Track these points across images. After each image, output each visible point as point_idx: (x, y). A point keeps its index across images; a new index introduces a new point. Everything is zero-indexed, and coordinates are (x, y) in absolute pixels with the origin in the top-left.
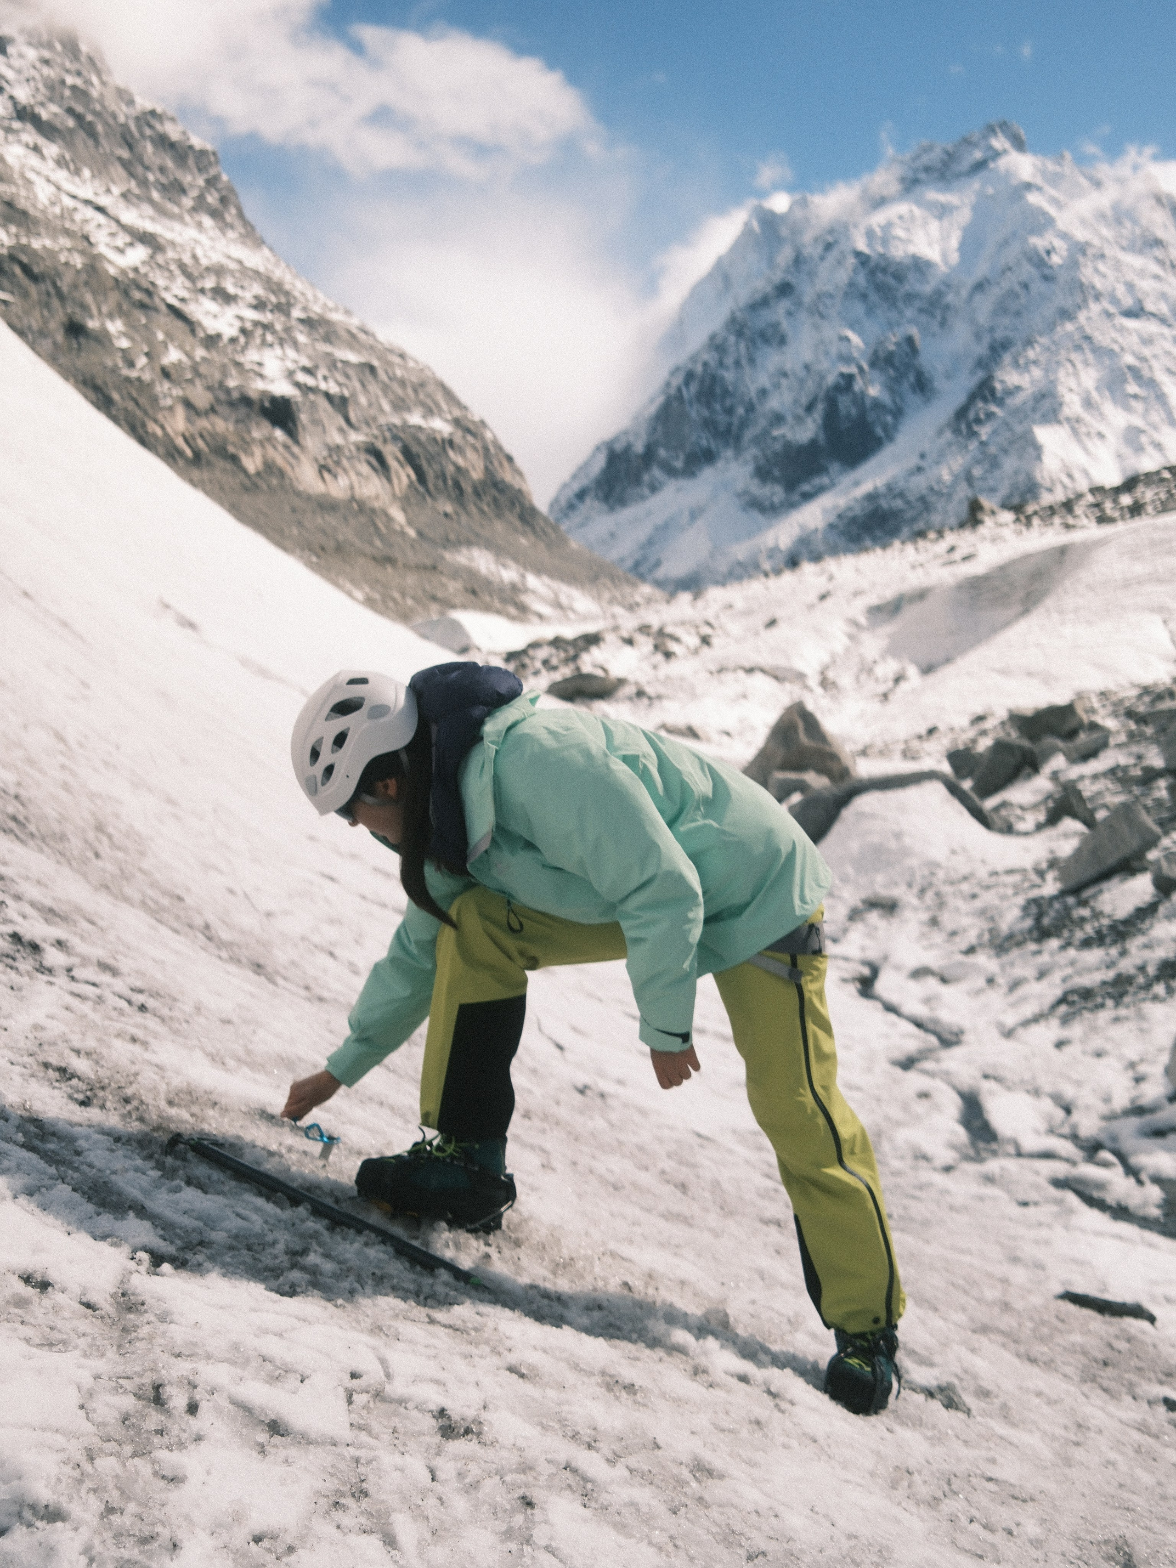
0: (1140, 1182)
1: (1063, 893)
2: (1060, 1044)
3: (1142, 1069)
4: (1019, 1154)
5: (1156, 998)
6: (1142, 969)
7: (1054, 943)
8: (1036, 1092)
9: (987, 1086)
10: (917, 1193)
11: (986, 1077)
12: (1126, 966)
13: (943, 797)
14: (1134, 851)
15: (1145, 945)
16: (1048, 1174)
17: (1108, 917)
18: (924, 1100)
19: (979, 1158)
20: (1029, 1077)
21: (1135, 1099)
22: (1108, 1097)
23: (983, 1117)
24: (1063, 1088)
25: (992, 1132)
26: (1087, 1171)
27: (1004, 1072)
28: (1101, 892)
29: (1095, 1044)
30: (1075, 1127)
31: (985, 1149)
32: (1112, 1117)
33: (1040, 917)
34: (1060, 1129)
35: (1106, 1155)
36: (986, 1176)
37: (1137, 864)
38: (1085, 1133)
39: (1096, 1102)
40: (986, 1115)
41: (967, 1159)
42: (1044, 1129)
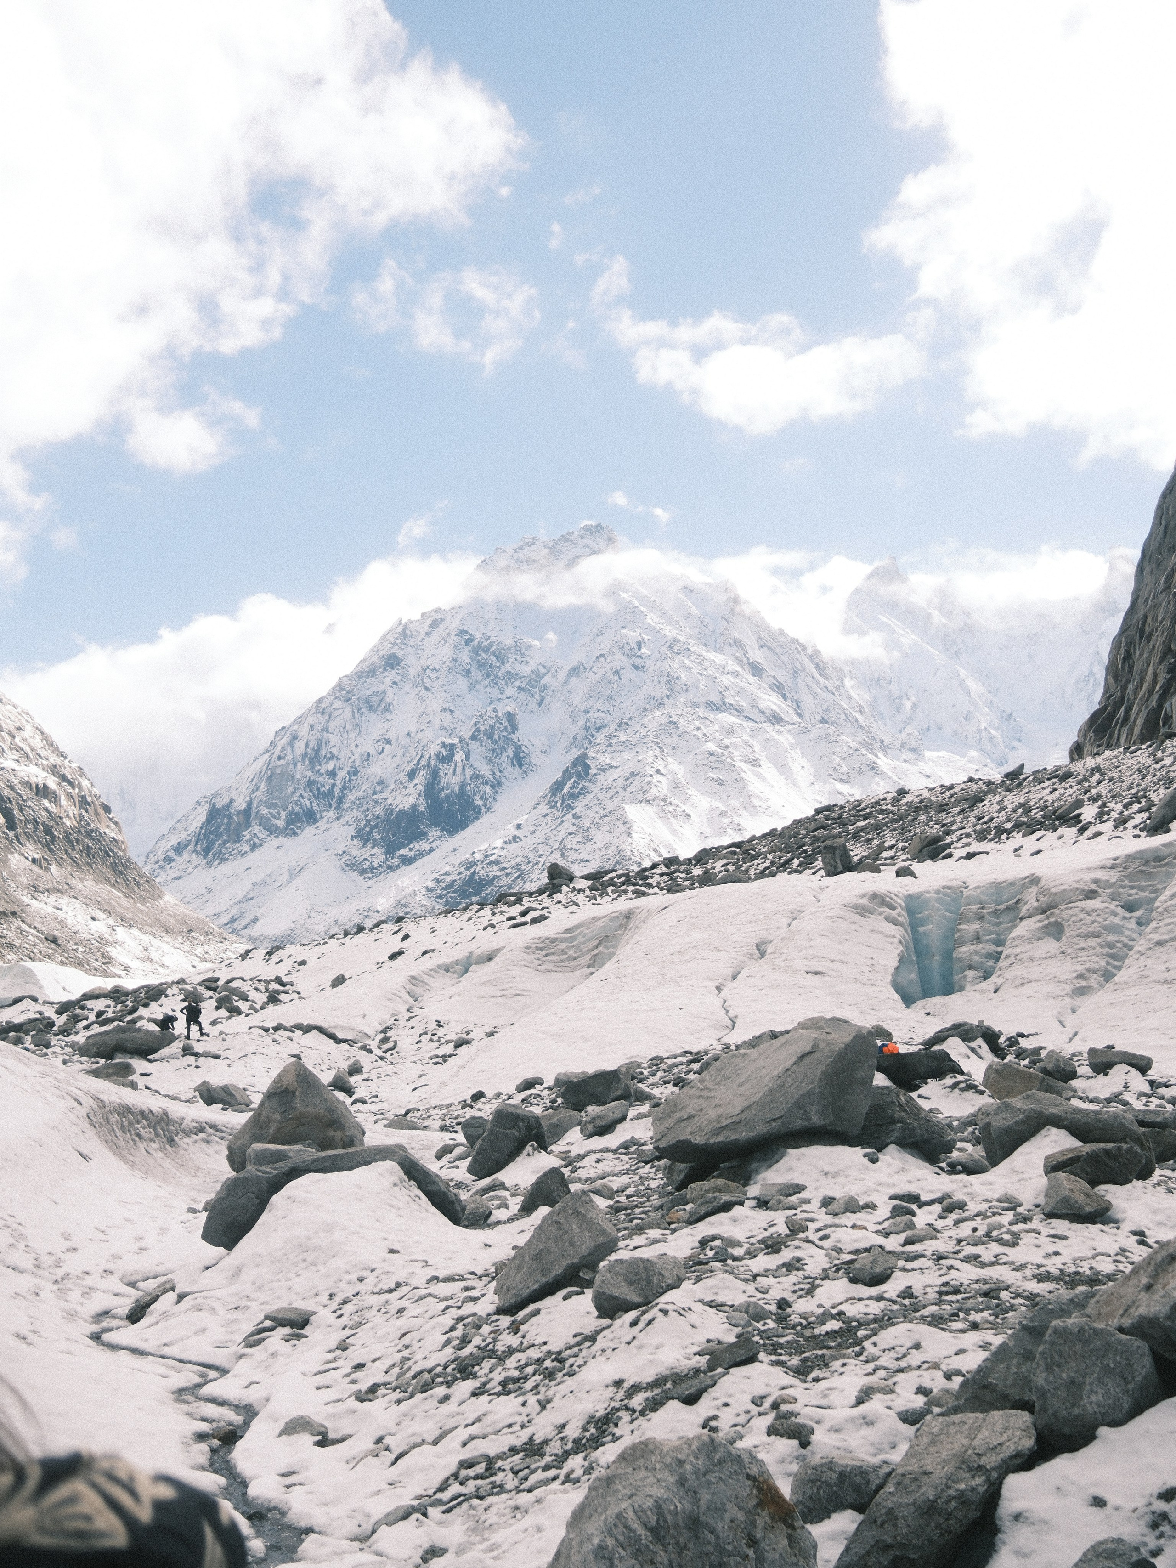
2: (430, 1554)
5: (567, 1479)
6: (561, 1430)
7: (466, 1388)
12: (543, 1425)
13: (397, 1180)
14: (584, 1257)
15: (571, 1395)
17: (538, 1347)
28: (537, 1313)
29: (472, 1559)
33: (462, 1345)
37: (587, 1275)
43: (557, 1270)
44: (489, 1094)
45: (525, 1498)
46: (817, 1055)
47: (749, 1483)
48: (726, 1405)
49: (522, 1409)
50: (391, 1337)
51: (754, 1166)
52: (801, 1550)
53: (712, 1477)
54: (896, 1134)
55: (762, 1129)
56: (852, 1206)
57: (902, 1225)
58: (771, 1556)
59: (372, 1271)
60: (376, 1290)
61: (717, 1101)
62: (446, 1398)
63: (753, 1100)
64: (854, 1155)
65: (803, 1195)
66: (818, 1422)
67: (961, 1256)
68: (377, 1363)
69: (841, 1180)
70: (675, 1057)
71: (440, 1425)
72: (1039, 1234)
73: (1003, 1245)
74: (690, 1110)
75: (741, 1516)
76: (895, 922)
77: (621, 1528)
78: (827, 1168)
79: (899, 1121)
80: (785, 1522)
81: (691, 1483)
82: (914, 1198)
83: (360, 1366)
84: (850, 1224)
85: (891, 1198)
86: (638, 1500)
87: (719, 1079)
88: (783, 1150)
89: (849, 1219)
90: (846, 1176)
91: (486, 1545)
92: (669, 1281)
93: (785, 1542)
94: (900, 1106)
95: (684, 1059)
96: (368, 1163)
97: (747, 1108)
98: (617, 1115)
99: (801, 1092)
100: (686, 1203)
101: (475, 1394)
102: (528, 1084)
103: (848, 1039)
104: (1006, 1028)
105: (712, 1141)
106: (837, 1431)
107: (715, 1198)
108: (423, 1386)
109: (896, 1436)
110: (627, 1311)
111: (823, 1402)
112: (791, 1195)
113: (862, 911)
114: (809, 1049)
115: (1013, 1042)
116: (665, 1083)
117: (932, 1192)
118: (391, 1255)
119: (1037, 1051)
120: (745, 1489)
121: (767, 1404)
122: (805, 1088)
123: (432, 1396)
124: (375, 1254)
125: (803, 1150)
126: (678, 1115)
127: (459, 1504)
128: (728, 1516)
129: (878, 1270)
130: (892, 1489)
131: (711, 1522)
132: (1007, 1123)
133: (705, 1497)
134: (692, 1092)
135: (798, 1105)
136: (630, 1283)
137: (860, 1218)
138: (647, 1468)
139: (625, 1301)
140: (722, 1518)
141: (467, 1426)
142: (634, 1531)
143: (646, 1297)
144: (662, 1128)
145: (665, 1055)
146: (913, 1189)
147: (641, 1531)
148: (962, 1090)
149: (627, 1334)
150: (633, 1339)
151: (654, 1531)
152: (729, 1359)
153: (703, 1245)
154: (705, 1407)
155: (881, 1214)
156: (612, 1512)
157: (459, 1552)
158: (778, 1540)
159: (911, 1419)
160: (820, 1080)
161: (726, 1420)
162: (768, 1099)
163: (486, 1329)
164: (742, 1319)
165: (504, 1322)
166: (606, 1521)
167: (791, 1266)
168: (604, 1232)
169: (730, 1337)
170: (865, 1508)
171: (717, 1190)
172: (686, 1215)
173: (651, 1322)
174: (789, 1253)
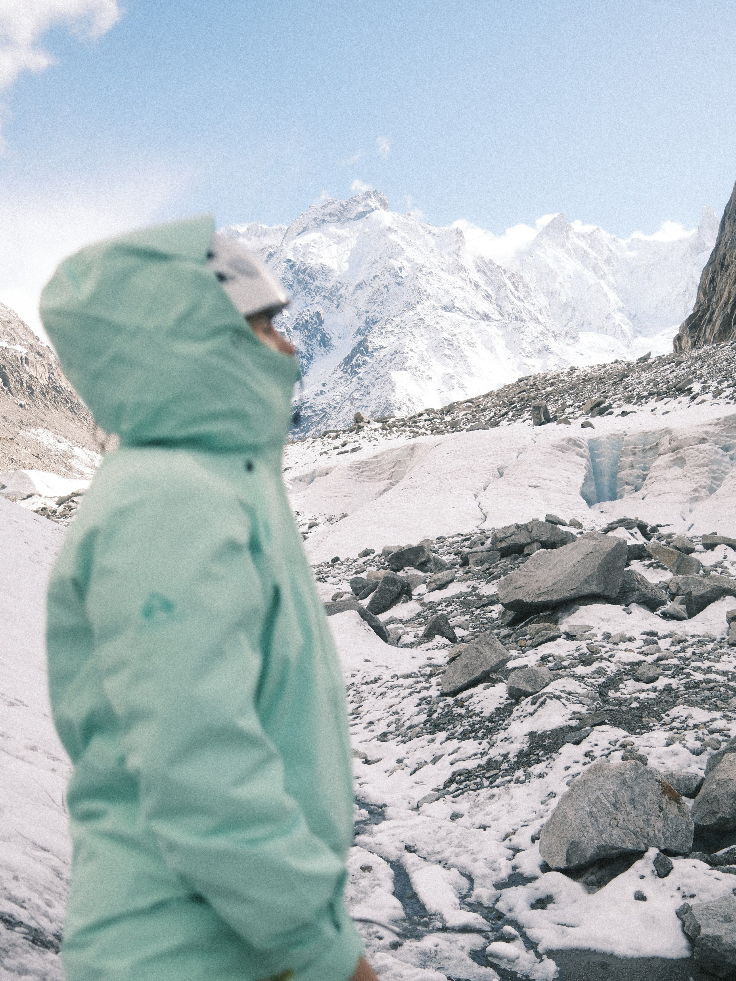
0: (538, 955)
1: (443, 695)
2: (455, 816)
3: (516, 840)
4: (445, 929)
5: (517, 781)
6: (505, 756)
7: (442, 735)
8: (447, 866)
9: (410, 859)
11: (409, 849)
12: (495, 753)
13: (358, 620)
14: (492, 667)
15: (506, 739)
16: (468, 948)
17: (477, 715)
18: (367, 874)
19: (416, 933)
20: (437, 848)
21: (515, 868)
22: (495, 865)
23: (412, 890)
24: (464, 860)
25: (422, 906)
26: (498, 947)
27: (420, 845)
28: (472, 696)
29: (479, 819)
30: (478, 897)
31: (419, 924)
32: (500, 886)
33: (431, 713)
34: (469, 900)
35: (509, 929)
36: (424, 953)
37: (494, 676)
38: (486, 902)
39: (487, 871)
40: (414, 887)
41: (406, 935)
42: (458, 901)
43: (477, 674)
44: (342, 559)
45: (495, 791)
46: (596, 554)
47: (657, 783)
48: (596, 745)
49: (479, 746)
50: (384, 708)
51: (560, 614)
52: (684, 813)
53: (640, 781)
54: (636, 597)
55: (566, 594)
56: (624, 639)
57: (654, 650)
58: (670, 816)
59: (358, 671)
60: (364, 682)
61: (537, 578)
62: (432, 741)
63: (559, 578)
64: (615, 610)
65: (593, 632)
66: (648, 754)
67: (690, 667)
68: (381, 722)
69: (611, 623)
70: (453, 537)
71: (433, 753)
72: (729, 655)
73: (710, 661)
74: (520, 583)
75: (655, 798)
76: (582, 456)
77: (599, 804)
78: (603, 617)
79: (638, 590)
80: (676, 801)
81: (629, 782)
82: (655, 634)
83: (371, 723)
84: (624, 649)
85: (642, 634)
86: (604, 791)
87: (537, 565)
88: (576, 606)
89: (622, 646)
90: (615, 622)
91: (484, 812)
92: (547, 681)
93: (677, 810)
94: (638, 581)
95: (460, 539)
96: (341, 611)
97: (556, 583)
98: (449, 578)
99: (587, 575)
100: (526, 635)
101: (448, 739)
102: (366, 553)
103: (612, 545)
104: (650, 521)
105: (536, 601)
106: (659, 758)
107: (547, 633)
108: (417, 734)
109: (690, 760)
110: (527, 697)
111: (648, 744)
112: (586, 632)
113: (563, 449)
114: (591, 550)
115: (654, 529)
116: (449, 553)
117: (663, 630)
118: (366, 663)
119: (670, 536)
120: (656, 786)
121: (618, 744)
122: (590, 573)
123: (424, 739)
124: (358, 663)
125: (589, 606)
126: (514, 585)
127: (461, 794)
128: (649, 798)
129: (651, 675)
130: (715, 787)
131: (641, 801)
132: (700, 593)
133: (637, 790)
134: (521, 572)
135: (585, 582)
136: (527, 682)
137: (628, 645)
138: (603, 777)
139: (525, 691)
140: (646, 798)
141: (449, 755)
142: (605, 805)
143: (535, 689)
144: (504, 592)
145: (446, 536)
146: (653, 629)
147: (608, 805)
148: (654, 568)
149: (531, 709)
150: (535, 711)
151: (614, 805)
152: (591, 722)
153: (544, 659)
154: (585, 746)
155: (639, 643)
156: (592, 797)
157: (471, 816)
158: (673, 809)
159: (697, 753)
160: (598, 568)
161: (597, 752)
162: (568, 578)
163: (442, 704)
164: (588, 701)
165: (450, 700)
166: (589, 800)
167: (600, 672)
168: (503, 654)
169: (584, 710)
170: (692, 795)
171: (546, 629)
172: (529, 642)
173: (543, 703)
174: (596, 665)
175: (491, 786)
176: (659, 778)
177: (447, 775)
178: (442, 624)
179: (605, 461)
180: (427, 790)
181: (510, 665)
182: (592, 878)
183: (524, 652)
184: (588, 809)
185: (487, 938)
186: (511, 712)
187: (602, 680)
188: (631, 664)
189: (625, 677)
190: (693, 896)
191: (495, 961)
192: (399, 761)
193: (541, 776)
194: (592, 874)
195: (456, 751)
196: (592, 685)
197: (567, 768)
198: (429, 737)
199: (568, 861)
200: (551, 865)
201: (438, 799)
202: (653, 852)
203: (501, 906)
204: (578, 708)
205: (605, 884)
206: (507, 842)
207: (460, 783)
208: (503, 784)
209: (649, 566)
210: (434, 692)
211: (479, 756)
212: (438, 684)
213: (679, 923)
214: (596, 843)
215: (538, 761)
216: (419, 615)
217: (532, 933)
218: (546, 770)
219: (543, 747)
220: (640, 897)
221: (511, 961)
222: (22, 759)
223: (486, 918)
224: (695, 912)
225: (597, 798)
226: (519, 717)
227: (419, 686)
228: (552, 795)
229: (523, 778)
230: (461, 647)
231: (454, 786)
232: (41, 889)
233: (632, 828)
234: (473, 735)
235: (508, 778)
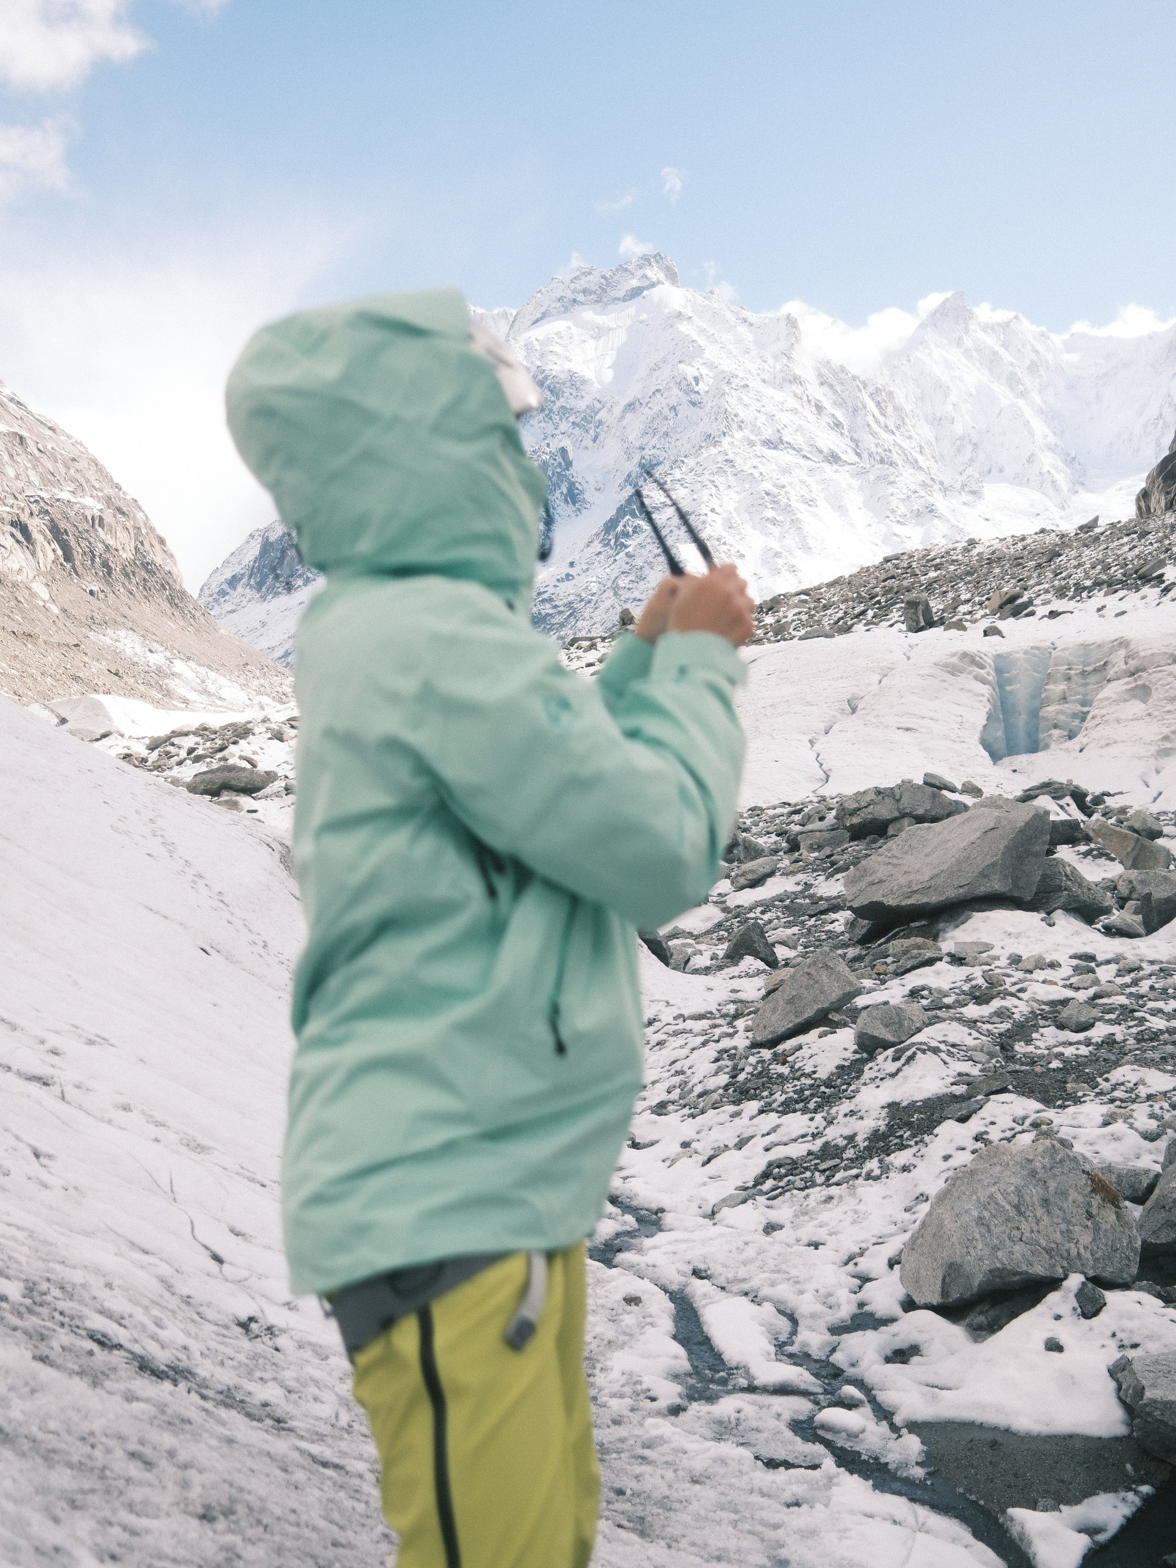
0: (894, 1428)
1: (755, 1045)
2: (771, 1228)
3: (865, 1264)
4: (752, 1389)
5: (869, 1177)
6: (851, 1138)
7: (752, 1106)
8: (756, 1299)
9: (699, 1287)
10: (647, 1452)
11: (697, 1273)
12: (834, 1134)
14: (833, 1003)
15: (852, 1113)
16: (787, 1416)
17: (808, 1076)
18: (634, 1308)
19: (708, 1393)
20: (742, 1273)
21: (861, 1305)
22: (831, 1300)
23: (702, 1332)
24: (784, 1291)
25: (718, 1357)
26: (834, 1415)
27: (715, 1268)
28: (800, 1048)
29: (809, 1231)
30: (805, 1344)
31: (712, 1381)
32: (837, 1330)
33: (735, 1072)
34: (789, 1349)
35: (850, 1390)
36: (720, 1422)
37: (836, 1017)
38: (816, 1353)
39: (819, 1308)
40: (705, 1328)
41: (694, 1395)
42: (772, 1349)
43: (809, 1013)
45: (834, 1190)
46: (999, 831)
47: (1085, 1176)
48: (993, 1123)
49: (810, 1123)
50: (661, 1065)
51: (941, 925)
52: (1126, 1223)
53: (1057, 1171)
54: (1063, 900)
55: (951, 894)
56: (1042, 964)
57: (1089, 982)
58: (1104, 1226)
61: (906, 868)
62: (736, 1115)
63: (941, 868)
64: (1030, 920)
65: (991, 953)
66: (1074, 1138)
67: (1145, 1009)
68: (657, 1085)
69: (1023, 940)
70: (775, 808)
71: (739, 1133)
74: (880, 875)
75: (1080, 1199)
76: (984, 681)
77: (993, 1206)
78: (1010, 929)
79: (1066, 889)
80: (1113, 1204)
81: (1041, 1174)
82: (1091, 958)
84: (1041, 980)
85: (1071, 957)
86: (1002, 1186)
87: (906, 848)
88: (967, 913)
89: (1039, 975)
90: (1029, 937)
91: (816, 1222)
92: (918, 1025)
93: (1114, 1217)
94: (1067, 875)
95: (785, 810)
97: (936, 876)
98: (768, 870)
99: (986, 864)
100: (887, 957)
101: (761, 1112)
103: (1027, 818)
104: (1092, 787)
105: (903, 903)
106: (1091, 1144)
108: (713, 1104)
109: (1140, 1149)
110: (885, 1049)
111: (1074, 1123)
112: (981, 953)
113: (954, 670)
114: (992, 825)
115: (1098, 800)
116: (768, 833)
117: (1105, 952)
119: (1123, 810)
120: (1083, 1179)
121: (1028, 1122)
122: (989, 861)
123: (724, 1112)
125: (988, 913)
126: (869, 879)
127: (781, 1194)
128: (1070, 1198)
129: (1083, 1019)
131: (1059, 1203)
132: (1164, 895)
133: (1052, 1185)
134: (880, 859)
135: (983, 874)
136: (886, 1026)
137: (1048, 974)
138: (1001, 1165)
139: (883, 1040)
140: (1066, 1199)
141: (763, 1136)
142: (1003, 1207)
143: (899, 1037)
144: (854, 890)
145: (764, 806)
146: (1089, 949)
147: (1008, 1207)
148: (1095, 857)
149: (892, 1067)
150: (899, 1070)
151: (1017, 1207)
152: (985, 1088)
153: (914, 994)
154: (975, 1125)
155: (1066, 971)
156: (983, 1195)
157: (795, 1228)
158: (1109, 1216)
159: (1150, 1137)
160: (1003, 853)
161: (995, 1135)
162: (955, 868)
163: (752, 1060)
164: (981, 1057)
165: (766, 1054)
166: (978, 1200)
167: (1002, 1014)
168: (850, 983)
169: (975, 1071)
170: (1140, 1200)
171: (919, 947)
172: (892, 968)
173: (911, 1058)
174: (996, 1004)
175: (827, 1184)
176: (1087, 1167)
177: (759, 1165)
178: (756, 938)
179: (1020, 691)
180: (728, 1188)
181: (860, 1001)
182: (981, 1319)
183: (883, 982)
184: (975, 1213)
185: (817, 1403)
186: (860, 1072)
187: (1005, 1026)
188: (1052, 1003)
189: (1042, 1022)
190: (1135, 1346)
191: (829, 1436)
192: (685, 1145)
193: (905, 1169)
194: (981, 1313)
195: (774, 1130)
196: (990, 1033)
197: (946, 1158)
198: (732, 1108)
199: (944, 1293)
200: (918, 1299)
201: (744, 1202)
202: (1075, 1281)
203: (838, 1358)
204: (966, 1067)
205: (1000, 1328)
206: (850, 1267)
207: (780, 1178)
208: (846, 1180)
209: (1086, 854)
210: (741, 1041)
211: (809, 1138)
212: (747, 1030)
213: (1112, 1385)
214: (987, 1265)
215: (902, 1147)
216: (719, 925)
217: (886, 1397)
218: (914, 1161)
219: (909, 1125)
220: (1053, 1346)
221: (853, 1436)
222: (110, 1122)
223: (816, 1375)
224: (1137, 1367)
225: (991, 1197)
226: (873, 1080)
227: (717, 1032)
228: (922, 1198)
229: (877, 1172)
230: (783, 973)
231: (770, 1183)
232: (146, 1302)
233: (1044, 1243)
234: (800, 1106)
235: (855, 1172)
